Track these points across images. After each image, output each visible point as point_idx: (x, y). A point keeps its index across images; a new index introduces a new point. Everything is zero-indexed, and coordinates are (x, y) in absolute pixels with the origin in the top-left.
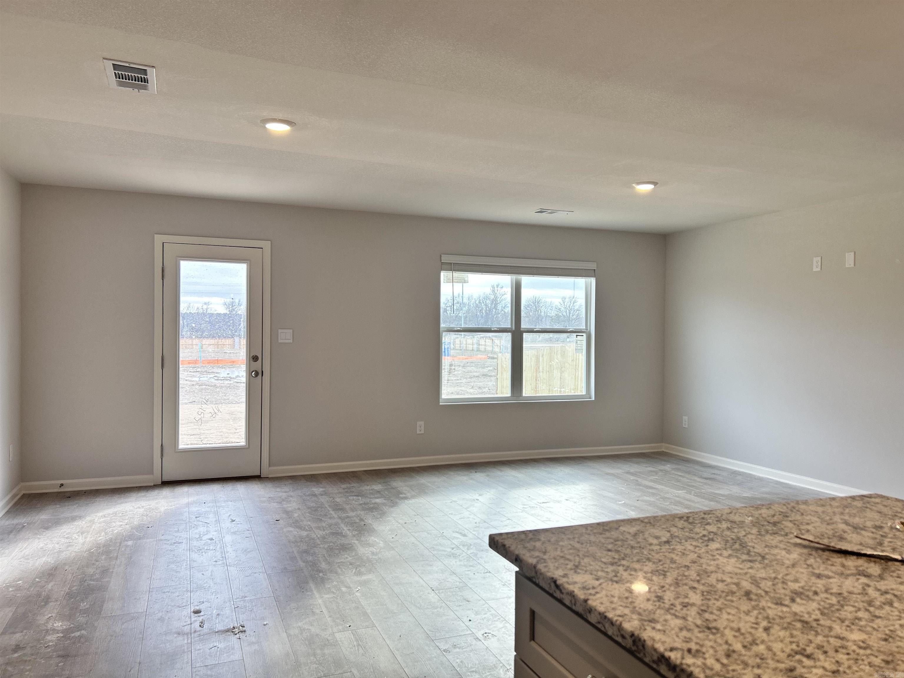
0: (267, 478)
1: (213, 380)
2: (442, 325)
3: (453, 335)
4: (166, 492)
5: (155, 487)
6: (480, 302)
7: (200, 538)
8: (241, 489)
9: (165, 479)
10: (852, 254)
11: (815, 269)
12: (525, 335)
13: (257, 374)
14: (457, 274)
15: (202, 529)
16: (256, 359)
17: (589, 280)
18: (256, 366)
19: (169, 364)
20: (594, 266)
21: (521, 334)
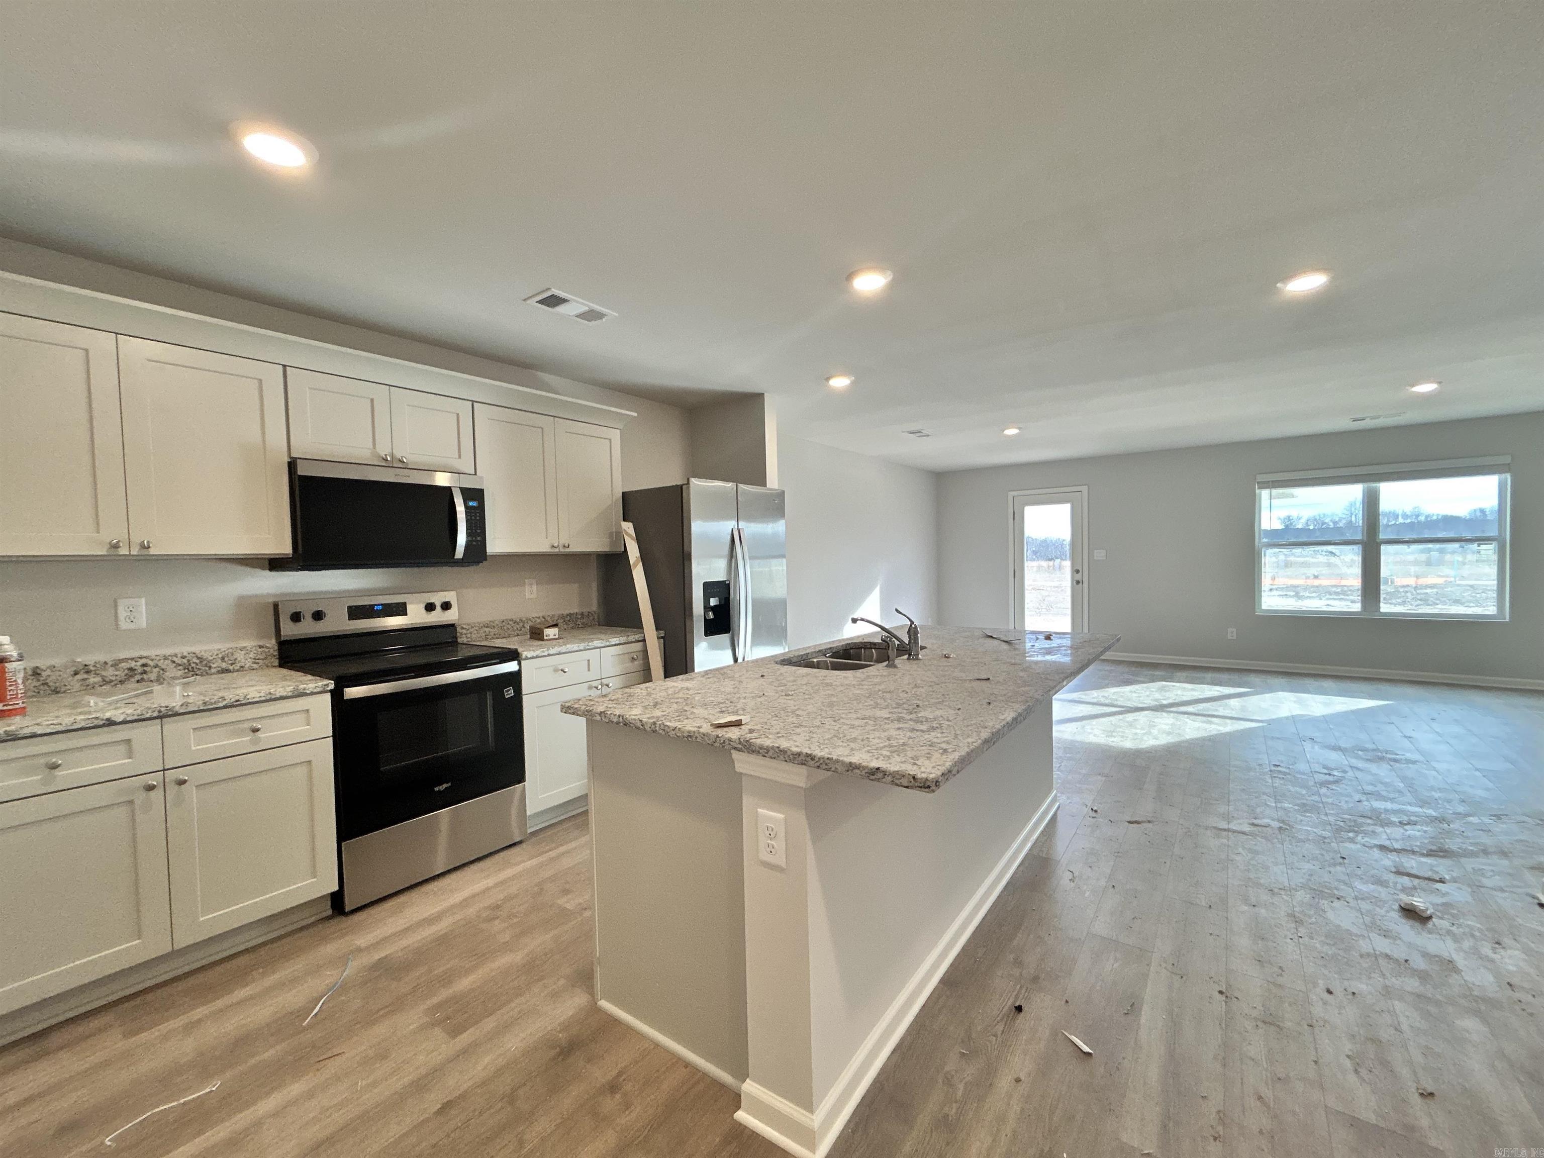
12: (1385, 548)
13: (1078, 583)
16: (1078, 572)
17: (1503, 476)
18: (1078, 577)
19: (1018, 574)
20: (1508, 459)
21: (1378, 545)
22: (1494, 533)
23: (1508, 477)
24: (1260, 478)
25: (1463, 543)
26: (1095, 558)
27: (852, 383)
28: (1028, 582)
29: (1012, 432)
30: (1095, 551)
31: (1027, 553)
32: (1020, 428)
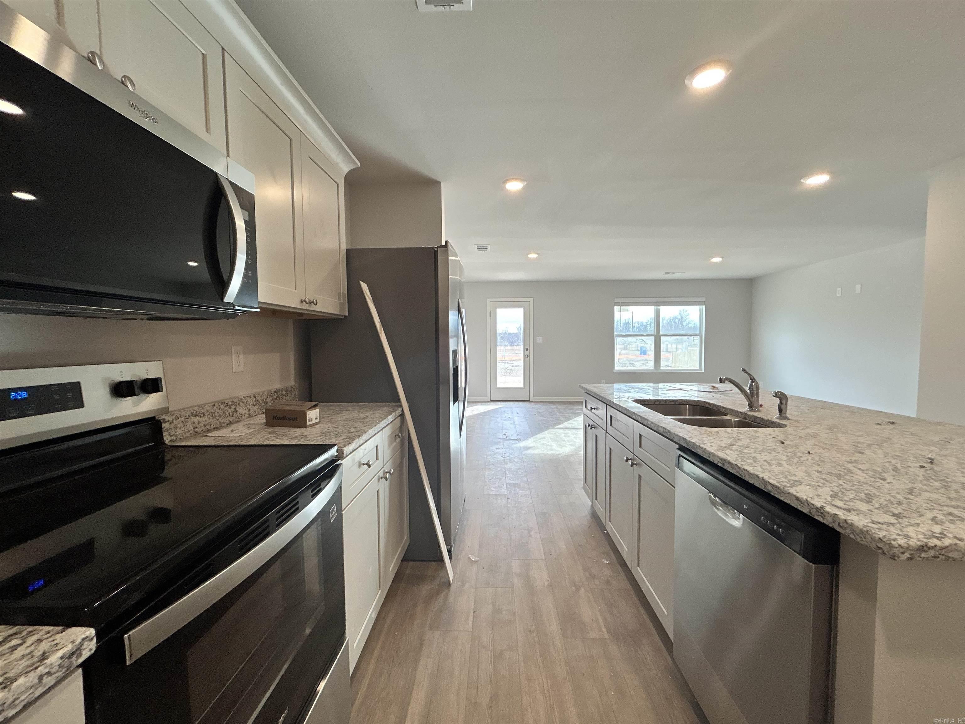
0: (532, 402)
1: (511, 367)
2: (615, 333)
3: (621, 338)
4: (492, 403)
5: (488, 402)
6: (670, 321)
7: (505, 417)
8: (521, 404)
9: (492, 399)
10: (860, 286)
11: (838, 295)
12: (662, 338)
13: (528, 356)
14: (623, 307)
15: (506, 415)
16: (527, 350)
17: (701, 307)
18: (527, 353)
19: (493, 352)
20: (704, 299)
21: (660, 337)
22: (698, 332)
23: (704, 307)
24: (616, 300)
25: (689, 337)
26: (537, 342)
27: (524, 188)
28: (499, 355)
29: (533, 256)
30: (537, 337)
31: (499, 338)
32: (538, 254)
